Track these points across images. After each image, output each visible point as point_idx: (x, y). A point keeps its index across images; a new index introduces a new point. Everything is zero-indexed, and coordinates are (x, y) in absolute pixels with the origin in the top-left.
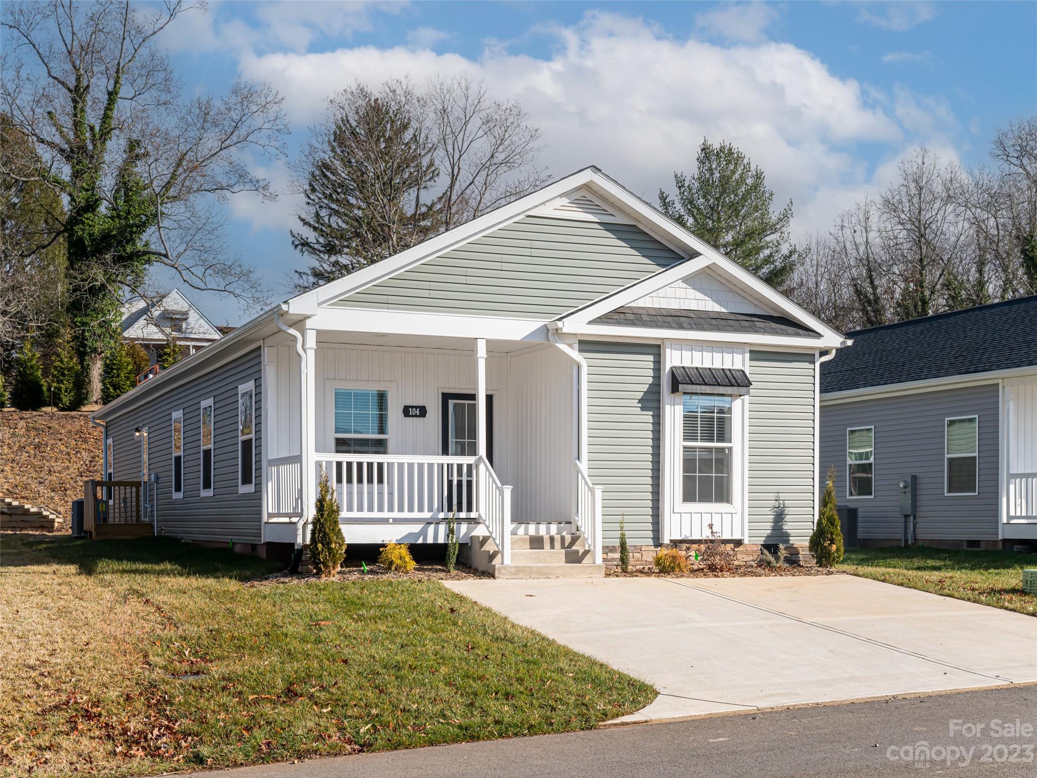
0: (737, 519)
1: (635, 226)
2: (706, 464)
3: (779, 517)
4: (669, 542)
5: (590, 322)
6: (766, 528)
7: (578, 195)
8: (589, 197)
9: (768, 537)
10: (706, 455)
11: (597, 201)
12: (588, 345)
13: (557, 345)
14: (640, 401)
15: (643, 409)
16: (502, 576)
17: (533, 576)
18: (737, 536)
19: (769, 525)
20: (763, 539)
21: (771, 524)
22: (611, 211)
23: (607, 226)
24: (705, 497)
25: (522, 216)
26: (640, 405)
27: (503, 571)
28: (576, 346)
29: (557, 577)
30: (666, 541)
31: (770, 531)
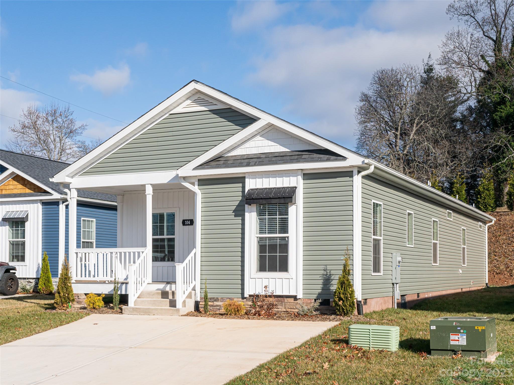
0: (293, 282)
1: (230, 108)
2: (273, 248)
3: (327, 281)
4: (248, 296)
5: (194, 169)
6: (318, 288)
7: (196, 97)
8: (202, 97)
9: (319, 294)
10: (272, 242)
11: (207, 99)
12: (203, 182)
13: (182, 183)
14: (234, 211)
15: (236, 216)
16: (126, 313)
17: (141, 313)
18: (293, 293)
19: (320, 287)
20: (316, 295)
21: (321, 286)
22: (215, 102)
23: (214, 112)
24: (273, 269)
25: (167, 115)
26: (234, 214)
27: (126, 310)
28: (196, 183)
29: (154, 315)
30: (246, 295)
31: (320, 291)
